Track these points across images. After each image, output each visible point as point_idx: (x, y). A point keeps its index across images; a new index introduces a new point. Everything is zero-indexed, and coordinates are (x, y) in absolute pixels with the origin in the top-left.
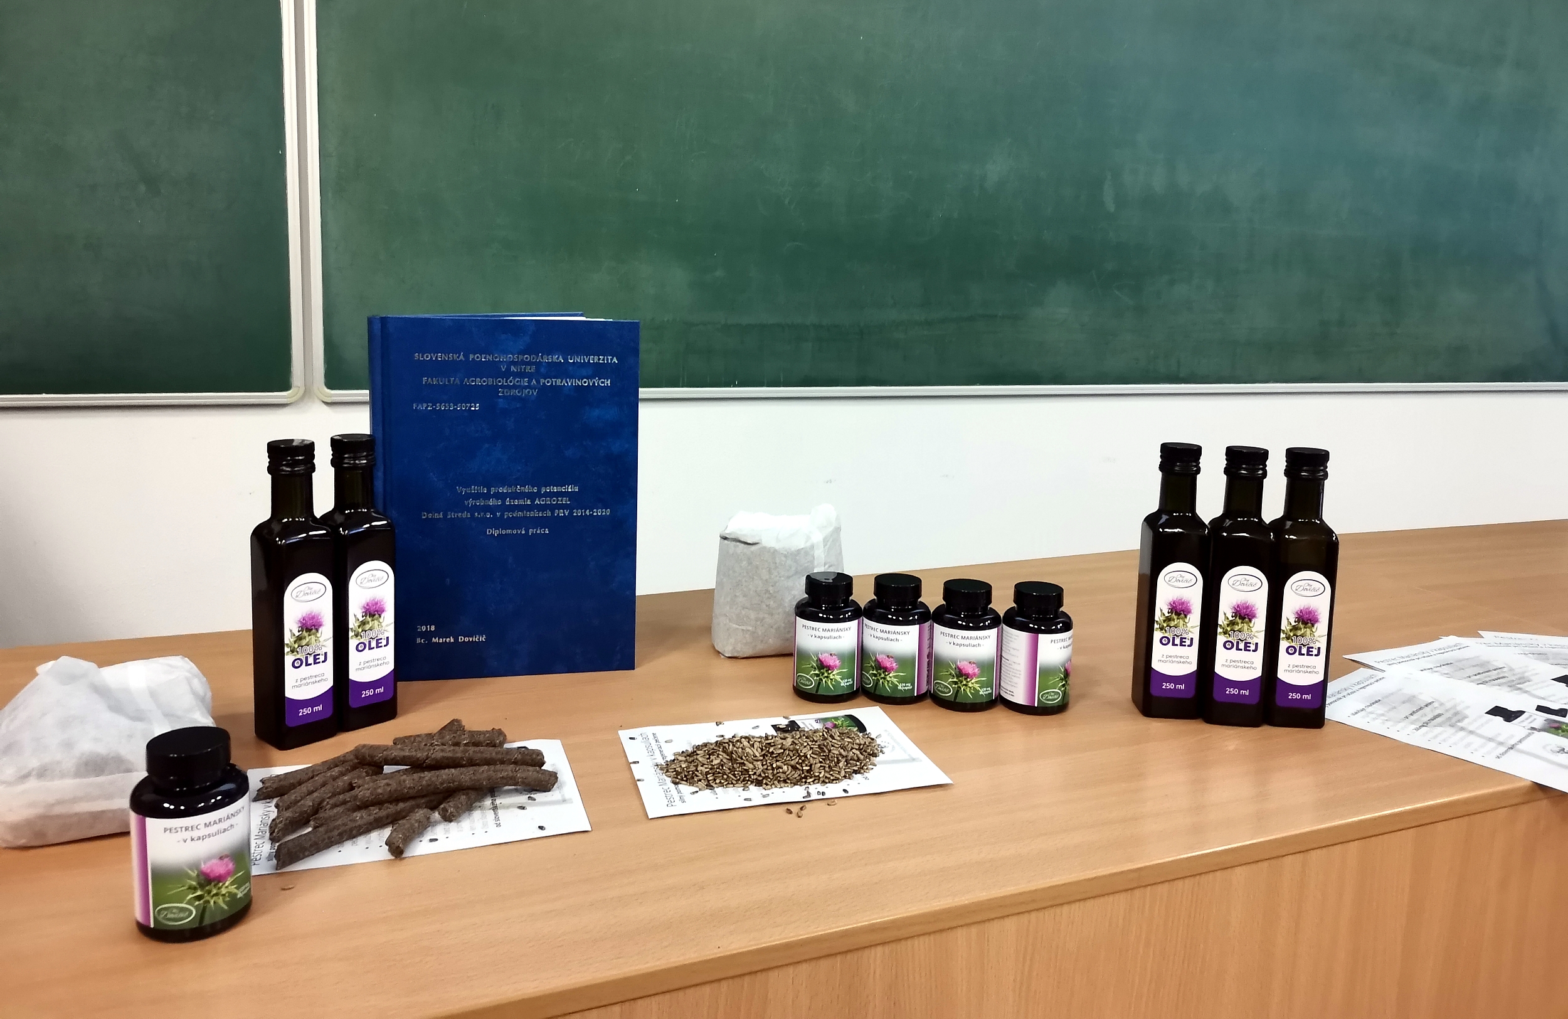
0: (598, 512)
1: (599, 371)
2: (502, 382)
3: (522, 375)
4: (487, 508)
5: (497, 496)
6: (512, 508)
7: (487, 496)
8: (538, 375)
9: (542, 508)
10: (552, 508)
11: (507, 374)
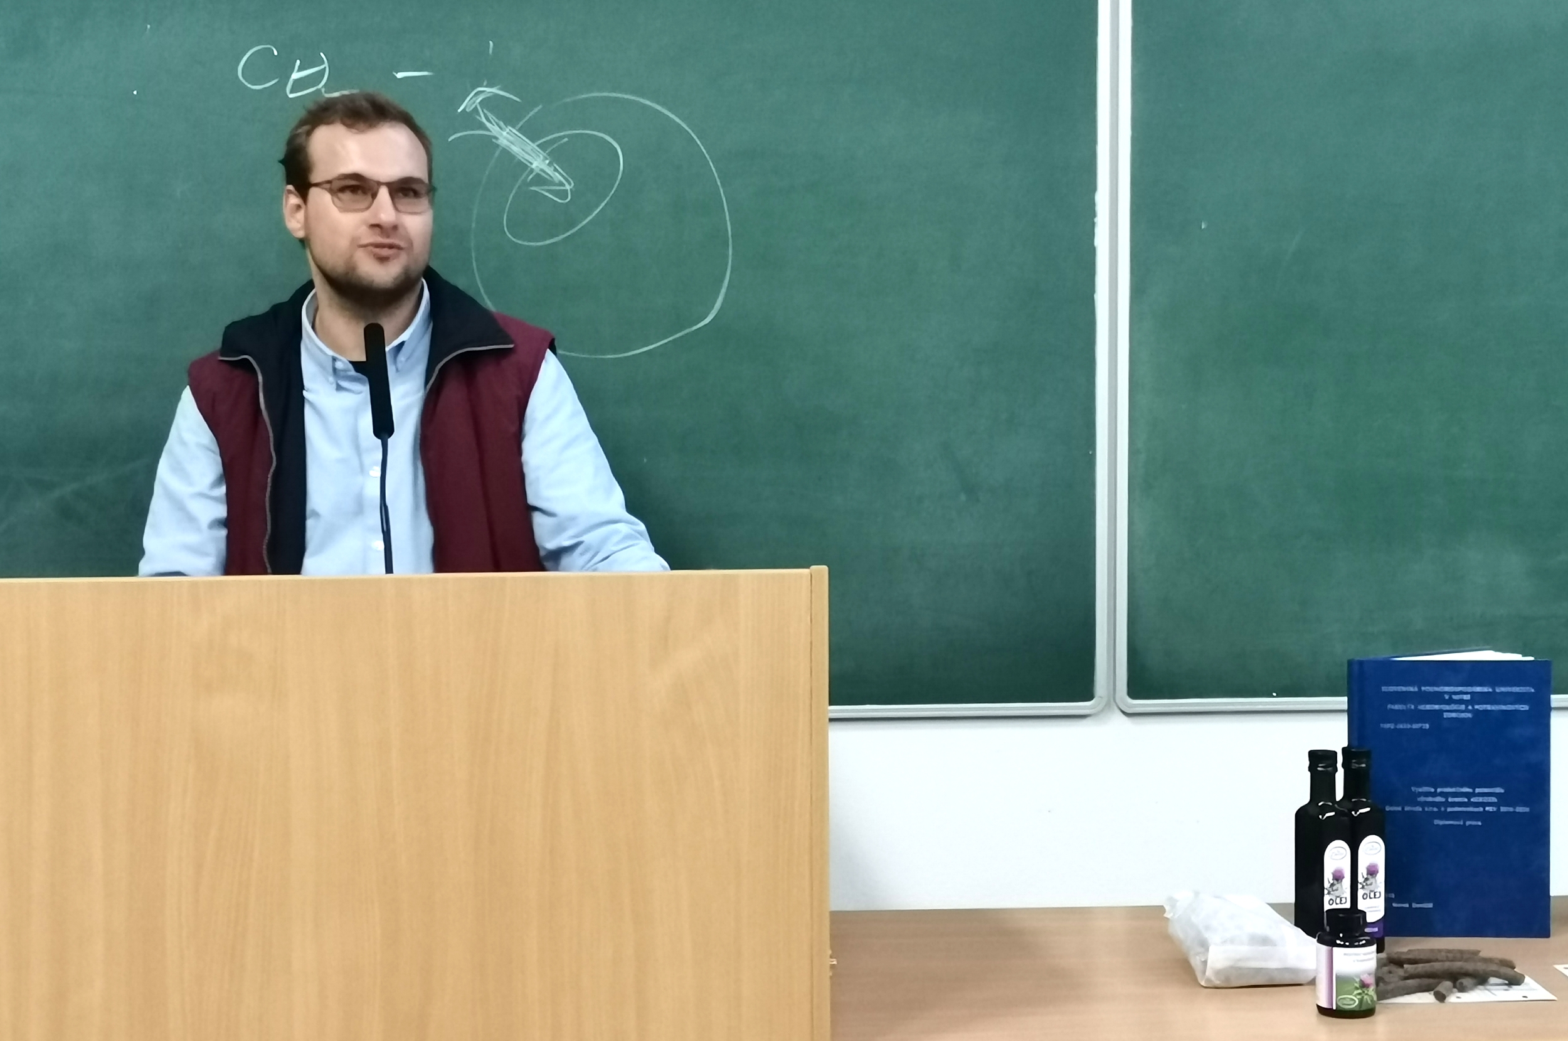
0: (1520, 809)
1: (1519, 698)
2: (1447, 707)
3: (1461, 702)
4: (1433, 804)
5: (1442, 794)
6: (1454, 804)
7: (1434, 794)
8: (1471, 702)
9: (1477, 805)
10: (1484, 805)
11: (1451, 701)
